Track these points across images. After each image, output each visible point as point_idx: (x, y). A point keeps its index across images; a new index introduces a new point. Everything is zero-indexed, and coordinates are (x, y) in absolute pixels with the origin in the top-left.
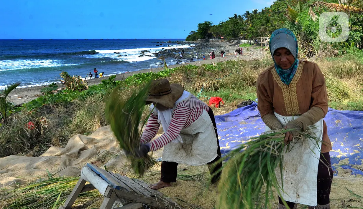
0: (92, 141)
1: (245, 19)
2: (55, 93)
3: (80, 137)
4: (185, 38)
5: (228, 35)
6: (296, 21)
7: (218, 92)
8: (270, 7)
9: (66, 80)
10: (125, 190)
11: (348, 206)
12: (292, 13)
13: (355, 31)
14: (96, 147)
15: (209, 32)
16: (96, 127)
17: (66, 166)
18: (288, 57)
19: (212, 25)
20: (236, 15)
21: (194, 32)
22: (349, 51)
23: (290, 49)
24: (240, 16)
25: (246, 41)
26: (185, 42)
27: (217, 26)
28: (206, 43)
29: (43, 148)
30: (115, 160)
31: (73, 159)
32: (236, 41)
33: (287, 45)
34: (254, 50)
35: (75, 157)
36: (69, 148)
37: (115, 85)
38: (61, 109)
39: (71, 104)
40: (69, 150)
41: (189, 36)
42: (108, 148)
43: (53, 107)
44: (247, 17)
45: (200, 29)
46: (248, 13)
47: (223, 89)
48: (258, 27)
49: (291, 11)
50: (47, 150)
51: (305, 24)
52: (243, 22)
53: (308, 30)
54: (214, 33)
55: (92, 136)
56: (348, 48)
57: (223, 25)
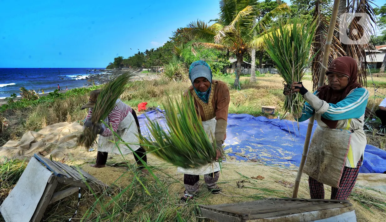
0: (40, 135)
1: (145, 55)
2: (15, 101)
3: (31, 133)
4: (106, 67)
5: (134, 66)
6: (181, 55)
7: (131, 101)
8: (162, 47)
9: (24, 93)
10: (65, 177)
11: (243, 186)
12: (177, 50)
13: (220, 62)
14: (43, 140)
15: (121, 64)
16: (44, 125)
17: (20, 155)
18: (205, 83)
19: (124, 59)
20: (139, 52)
21: (112, 63)
22: (216, 75)
23: (207, 77)
24: (142, 53)
25: (146, 69)
26: (105, 70)
27: (127, 59)
28: (119, 71)
29: (3, 141)
30: (58, 150)
31: (25, 150)
32: (139, 70)
33: (204, 75)
34: (152, 75)
35: (27, 148)
36: (23, 141)
37: (58, 96)
38: (18, 112)
39: (26, 109)
40: (23, 143)
41: (108, 66)
42: (52, 142)
43: (13, 111)
44: (146, 54)
45: (115, 61)
46: (147, 51)
47: (134, 99)
48: (154, 60)
49: (177, 49)
50: (6, 143)
51: (186, 57)
52: (144, 57)
53: (188, 62)
54: (125, 64)
55: (40, 132)
56: (216, 73)
57: (131, 58)
